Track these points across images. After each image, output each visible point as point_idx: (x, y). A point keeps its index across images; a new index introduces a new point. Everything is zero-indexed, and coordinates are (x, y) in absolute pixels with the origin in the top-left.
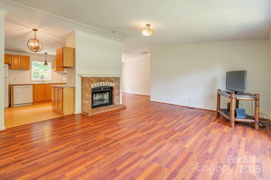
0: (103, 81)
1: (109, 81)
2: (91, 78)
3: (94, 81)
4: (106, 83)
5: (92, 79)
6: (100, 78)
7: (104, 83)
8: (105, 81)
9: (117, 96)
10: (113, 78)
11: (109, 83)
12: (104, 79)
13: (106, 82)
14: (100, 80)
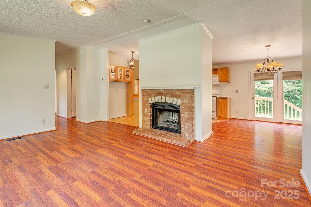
0: (163, 96)
1: (171, 96)
2: (150, 90)
3: (152, 95)
4: (167, 98)
5: (150, 92)
6: (159, 91)
7: (164, 98)
8: (166, 96)
9: (186, 122)
10: (179, 90)
11: (171, 99)
12: (164, 92)
13: (168, 96)
14: (159, 93)
